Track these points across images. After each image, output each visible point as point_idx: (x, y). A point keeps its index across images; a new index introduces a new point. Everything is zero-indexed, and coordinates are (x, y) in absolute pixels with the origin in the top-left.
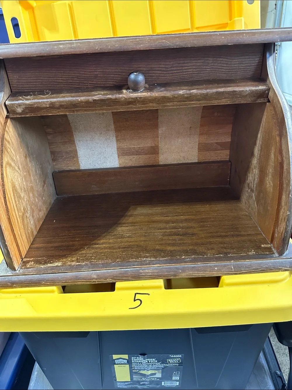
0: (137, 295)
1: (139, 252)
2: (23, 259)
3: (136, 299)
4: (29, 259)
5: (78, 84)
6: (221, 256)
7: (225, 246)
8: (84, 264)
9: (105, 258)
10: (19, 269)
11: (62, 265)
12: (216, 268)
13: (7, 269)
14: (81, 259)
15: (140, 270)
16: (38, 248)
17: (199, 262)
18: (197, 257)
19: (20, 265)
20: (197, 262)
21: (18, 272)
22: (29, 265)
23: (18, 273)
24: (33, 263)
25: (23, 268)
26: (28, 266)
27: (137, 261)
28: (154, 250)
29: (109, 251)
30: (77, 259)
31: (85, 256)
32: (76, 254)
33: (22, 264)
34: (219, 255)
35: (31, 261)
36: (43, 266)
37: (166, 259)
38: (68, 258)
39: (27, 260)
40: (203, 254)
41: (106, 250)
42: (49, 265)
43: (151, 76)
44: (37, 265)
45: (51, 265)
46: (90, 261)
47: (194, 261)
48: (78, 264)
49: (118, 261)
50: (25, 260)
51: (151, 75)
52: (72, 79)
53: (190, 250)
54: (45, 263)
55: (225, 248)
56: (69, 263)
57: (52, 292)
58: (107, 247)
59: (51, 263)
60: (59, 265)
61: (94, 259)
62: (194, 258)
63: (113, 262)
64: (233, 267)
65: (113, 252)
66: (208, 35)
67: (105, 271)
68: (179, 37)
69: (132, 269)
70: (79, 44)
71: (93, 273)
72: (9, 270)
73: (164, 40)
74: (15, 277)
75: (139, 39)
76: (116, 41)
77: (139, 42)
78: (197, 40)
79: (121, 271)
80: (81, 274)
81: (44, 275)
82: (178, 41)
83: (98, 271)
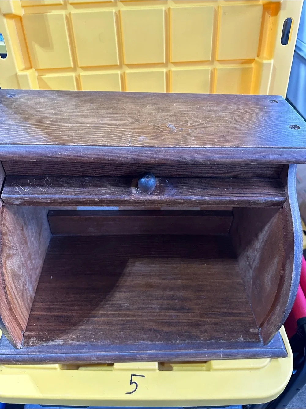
0: (133, 376)
1: (137, 332)
2: (24, 333)
3: (132, 382)
4: (30, 333)
5: (82, 172)
6: (212, 342)
7: (217, 328)
8: (84, 344)
9: (104, 338)
10: (22, 347)
11: (63, 344)
12: (206, 355)
13: (10, 346)
14: (81, 337)
15: (137, 354)
16: (38, 318)
17: (192, 349)
18: (190, 342)
19: (23, 342)
20: (190, 349)
21: (21, 350)
22: (31, 342)
23: (21, 353)
24: (34, 339)
25: (26, 345)
26: (31, 344)
27: (134, 344)
28: (151, 330)
29: (108, 328)
30: (77, 337)
31: (85, 334)
32: (76, 330)
33: (24, 340)
34: (211, 341)
35: (33, 336)
36: (46, 344)
37: (161, 343)
38: (68, 334)
39: (29, 335)
40: (196, 338)
41: (105, 327)
42: (51, 343)
43: (162, 170)
44: (39, 343)
45: (53, 344)
46: (89, 340)
47: (188, 347)
48: (78, 343)
49: (116, 343)
50: (27, 334)
52: (76, 167)
53: (185, 332)
54: (47, 340)
55: (217, 332)
56: (70, 342)
57: (55, 369)
58: (106, 323)
59: (52, 340)
60: (61, 343)
61: (94, 339)
62: (188, 343)
63: (112, 345)
65: (112, 330)
66: (231, 152)
67: (104, 354)
68: (198, 153)
69: (129, 353)
70: (86, 152)
71: (93, 355)
72: (12, 347)
73: (181, 155)
74: (18, 355)
75: (154, 151)
76: (128, 152)
77: (154, 155)
78: (218, 157)
79: (119, 355)
80: (82, 355)
81: (47, 355)
82: (196, 157)
83: (97, 354)
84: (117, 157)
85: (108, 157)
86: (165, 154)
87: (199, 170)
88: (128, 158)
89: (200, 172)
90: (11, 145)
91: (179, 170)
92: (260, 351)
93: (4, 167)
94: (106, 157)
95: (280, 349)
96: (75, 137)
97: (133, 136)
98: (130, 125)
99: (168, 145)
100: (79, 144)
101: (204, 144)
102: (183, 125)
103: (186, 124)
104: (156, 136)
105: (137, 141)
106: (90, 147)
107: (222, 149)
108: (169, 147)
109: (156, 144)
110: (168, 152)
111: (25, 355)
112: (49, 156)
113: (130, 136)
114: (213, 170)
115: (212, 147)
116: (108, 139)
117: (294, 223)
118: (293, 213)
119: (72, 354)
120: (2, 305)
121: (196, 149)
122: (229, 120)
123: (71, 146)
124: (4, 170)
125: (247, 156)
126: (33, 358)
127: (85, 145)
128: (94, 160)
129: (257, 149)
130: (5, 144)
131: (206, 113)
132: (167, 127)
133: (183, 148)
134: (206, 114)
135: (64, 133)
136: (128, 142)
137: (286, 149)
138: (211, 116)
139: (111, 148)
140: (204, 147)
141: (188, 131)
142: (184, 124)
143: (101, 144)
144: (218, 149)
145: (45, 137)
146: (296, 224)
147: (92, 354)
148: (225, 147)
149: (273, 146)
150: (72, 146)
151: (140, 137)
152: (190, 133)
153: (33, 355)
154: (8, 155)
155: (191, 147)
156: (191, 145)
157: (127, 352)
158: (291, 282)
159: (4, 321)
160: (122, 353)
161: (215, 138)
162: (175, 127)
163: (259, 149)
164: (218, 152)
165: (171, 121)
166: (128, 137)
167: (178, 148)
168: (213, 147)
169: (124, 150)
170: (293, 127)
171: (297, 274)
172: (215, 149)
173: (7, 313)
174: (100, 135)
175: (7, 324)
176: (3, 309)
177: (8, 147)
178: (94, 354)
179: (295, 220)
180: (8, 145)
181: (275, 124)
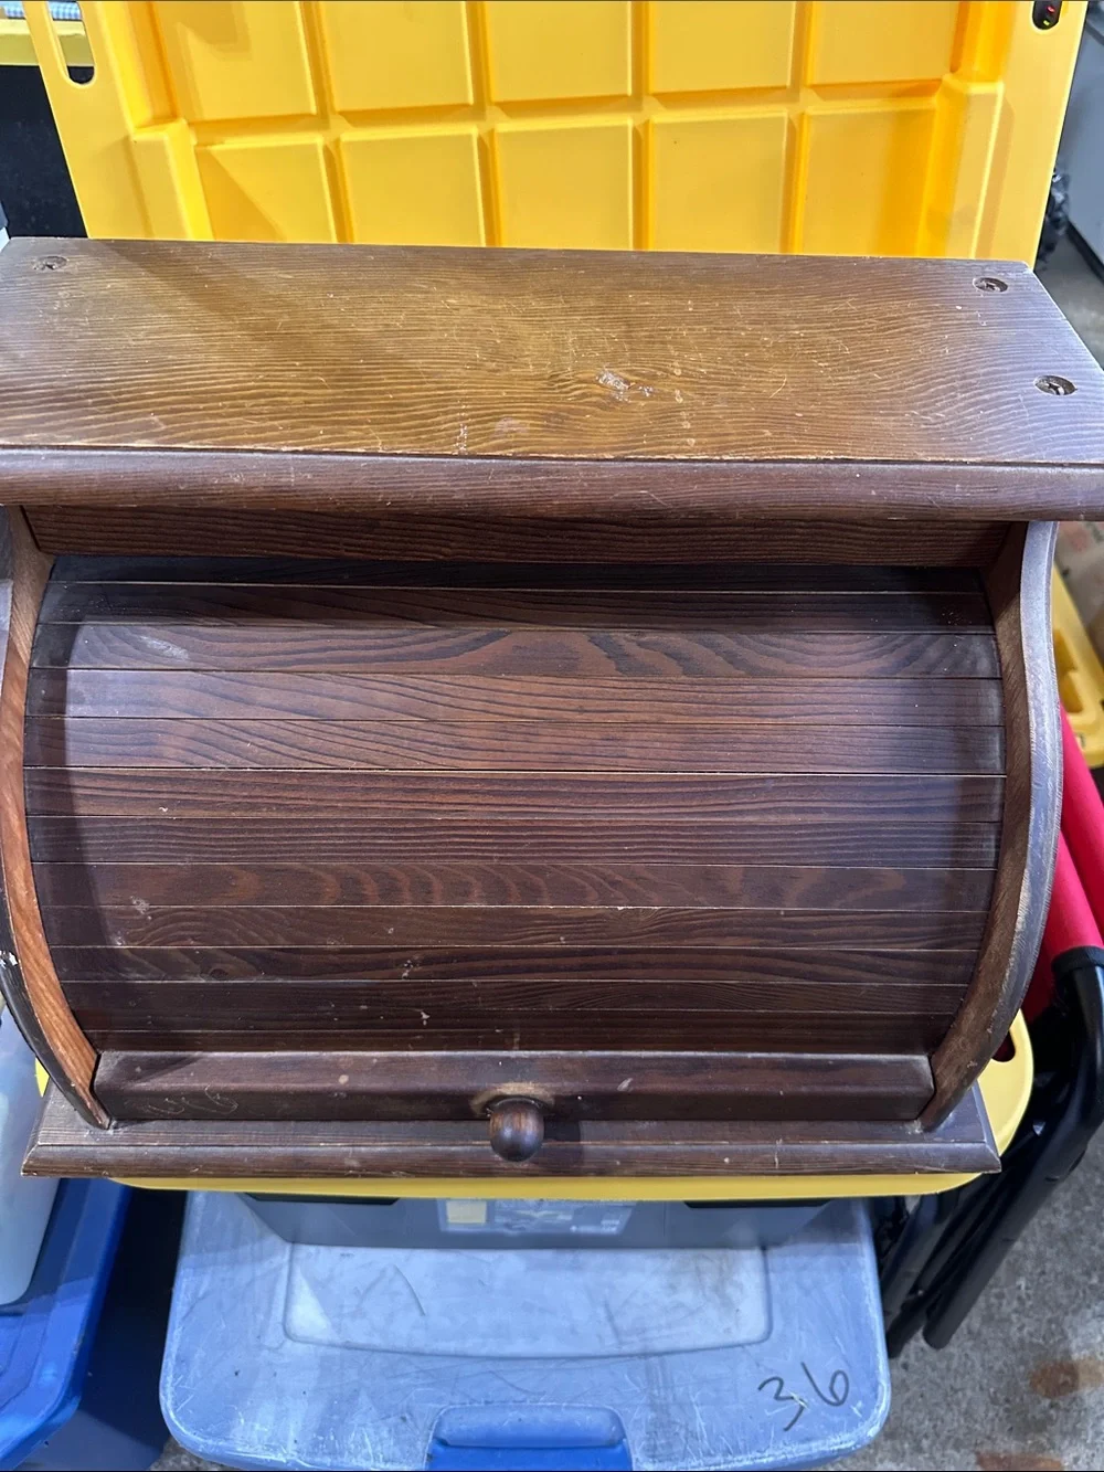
5: (300, 542)
10: (114, 1122)
12: (727, 1160)
13: (75, 1117)
17: (679, 1140)
20: (673, 1139)
21: (111, 1132)
23: (112, 1139)
43: (580, 538)
51: (583, 534)
52: (278, 526)
64: (776, 1160)
66: (817, 476)
67: (384, 1149)
68: (703, 479)
69: (468, 1148)
70: (309, 476)
71: (347, 1153)
72: (83, 1123)
73: (643, 489)
74: (104, 1149)
75: (547, 473)
76: (455, 475)
77: (545, 487)
78: (772, 497)
79: (437, 1152)
80: (312, 1153)
81: (196, 1148)
82: (695, 495)
83: (363, 1149)
84: (418, 492)
85: (385, 494)
86: (585, 484)
87: (710, 537)
88: (456, 497)
89: (715, 543)
90: (50, 452)
91: (640, 538)
92: (907, 1151)
93: (31, 523)
94: (379, 494)
95: (976, 1145)
96: (271, 419)
97: (472, 417)
98: (464, 373)
99: (596, 451)
100: (284, 449)
101: (723, 449)
102: (654, 377)
103: (666, 371)
104: (556, 415)
105: (489, 436)
106: (323, 457)
107: (790, 469)
108: (598, 460)
109: (554, 445)
110: (597, 477)
111: (125, 1148)
112: (182, 488)
113: (463, 419)
114: (760, 536)
115: (752, 458)
116: (386, 430)
117: (1033, 725)
118: (1034, 691)
119: (280, 1149)
120: (43, 987)
121: (697, 465)
122: (821, 357)
123: (255, 455)
124: (33, 535)
125: (874, 493)
126: (151, 1157)
127: (305, 452)
128: (335, 503)
129: (911, 467)
130: (29, 447)
131: (744, 329)
132: (597, 383)
133: (650, 464)
134: (743, 334)
135: (231, 407)
136: (455, 441)
137: (1013, 469)
138: (759, 343)
139: (394, 463)
140: (721, 461)
141: (671, 397)
142: (659, 373)
143: (360, 445)
144: (771, 466)
145: (167, 422)
146: (1040, 730)
147: (345, 1149)
148: (798, 461)
149: (968, 456)
150: (261, 455)
151: (499, 419)
152: (681, 406)
153: (150, 1149)
154: (40, 486)
155: (675, 460)
156: (677, 452)
157: (461, 1142)
158: (1014, 926)
159: (51, 1039)
160: (446, 1148)
161: (764, 427)
162: (627, 382)
163: (917, 467)
164: (771, 478)
165: (613, 361)
166: (455, 420)
167: (631, 464)
168: (755, 461)
169: (443, 470)
170: (1051, 386)
171: (1035, 899)
172: (761, 465)
173: (60, 1012)
174: (356, 414)
175: (61, 1050)
176: (47, 999)
177: (41, 456)
178: (351, 1149)
179: (1040, 714)
180: (39, 452)
181: (984, 375)
